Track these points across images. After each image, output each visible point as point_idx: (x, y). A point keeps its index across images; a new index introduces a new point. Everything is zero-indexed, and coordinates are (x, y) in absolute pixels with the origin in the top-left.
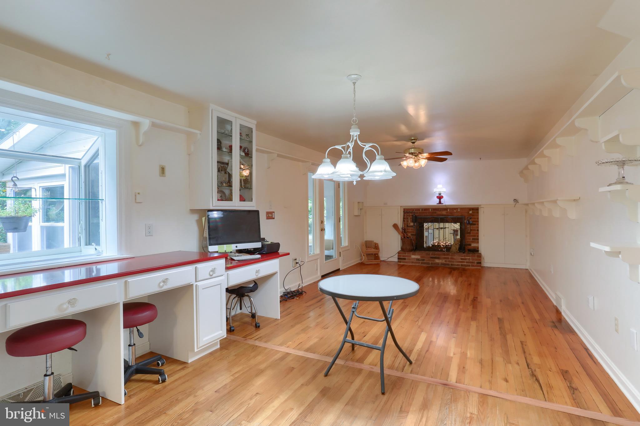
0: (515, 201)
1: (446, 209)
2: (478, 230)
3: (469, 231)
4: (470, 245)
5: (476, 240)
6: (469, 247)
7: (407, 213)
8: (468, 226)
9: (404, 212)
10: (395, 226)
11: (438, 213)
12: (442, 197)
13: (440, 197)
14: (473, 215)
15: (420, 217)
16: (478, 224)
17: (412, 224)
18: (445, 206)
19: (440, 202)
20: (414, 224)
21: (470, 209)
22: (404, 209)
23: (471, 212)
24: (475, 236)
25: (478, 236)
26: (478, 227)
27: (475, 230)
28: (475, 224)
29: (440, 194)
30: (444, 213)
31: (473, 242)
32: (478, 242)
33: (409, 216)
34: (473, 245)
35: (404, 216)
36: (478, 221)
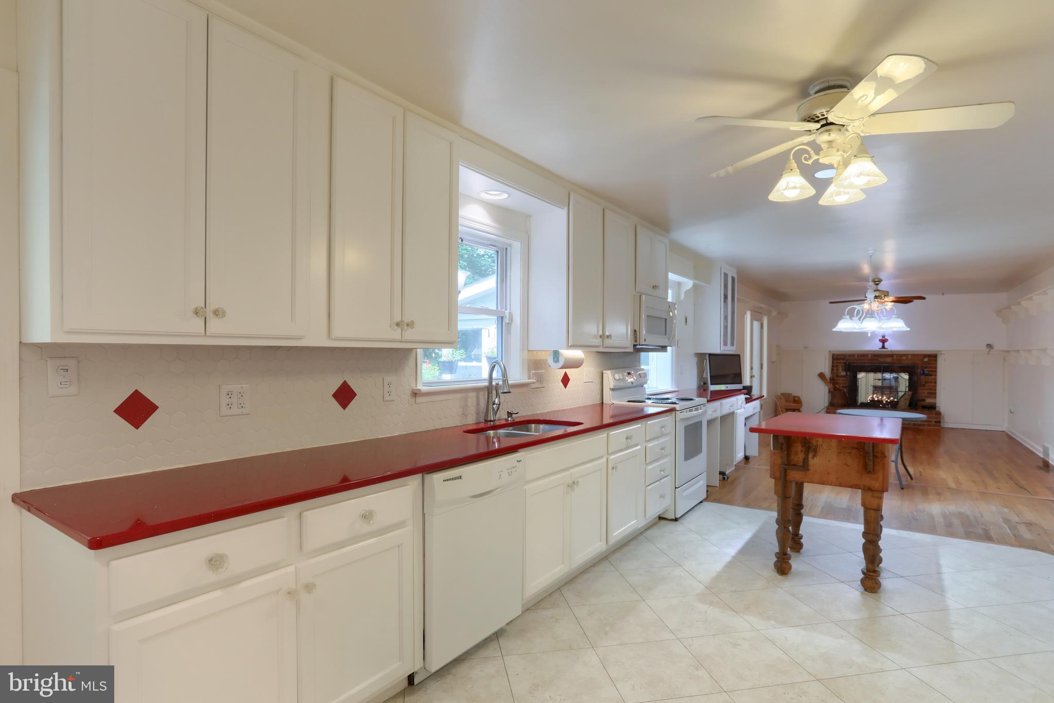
0: (989, 346)
1: (891, 355)
2: (935, 382)
3: (923, 383)
4: (924, 400)
5: (933, 394)
6: (924, 403)
7: (837, 359)
8: (923, 377)
9: (833, 358)
10: (822, 376)
11: (882, 360)
12: (886, 340)
13: (884, 341)
14: (929, 364)
15: (856, 364)
16: (936, 375)
17: (844, 373)
18: (891, 351)
19: (883, 347)
20: (847, 373)
21: (925, 356)
22: (833, 355)
23: (926, 360)
24: (931, 389)
25: (935, 390)
26: (936, 379)
27: (931, 382)
28: (931, 375)
29: (884, 337)
30: (889, 360)
31: (928, 397)
32: (935, 398)
33: (840, 363)
34: (929, 401)
35: (833, 363)
36: (936, 371)
